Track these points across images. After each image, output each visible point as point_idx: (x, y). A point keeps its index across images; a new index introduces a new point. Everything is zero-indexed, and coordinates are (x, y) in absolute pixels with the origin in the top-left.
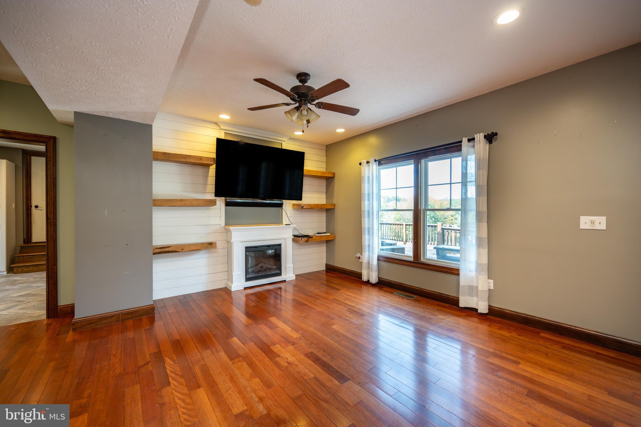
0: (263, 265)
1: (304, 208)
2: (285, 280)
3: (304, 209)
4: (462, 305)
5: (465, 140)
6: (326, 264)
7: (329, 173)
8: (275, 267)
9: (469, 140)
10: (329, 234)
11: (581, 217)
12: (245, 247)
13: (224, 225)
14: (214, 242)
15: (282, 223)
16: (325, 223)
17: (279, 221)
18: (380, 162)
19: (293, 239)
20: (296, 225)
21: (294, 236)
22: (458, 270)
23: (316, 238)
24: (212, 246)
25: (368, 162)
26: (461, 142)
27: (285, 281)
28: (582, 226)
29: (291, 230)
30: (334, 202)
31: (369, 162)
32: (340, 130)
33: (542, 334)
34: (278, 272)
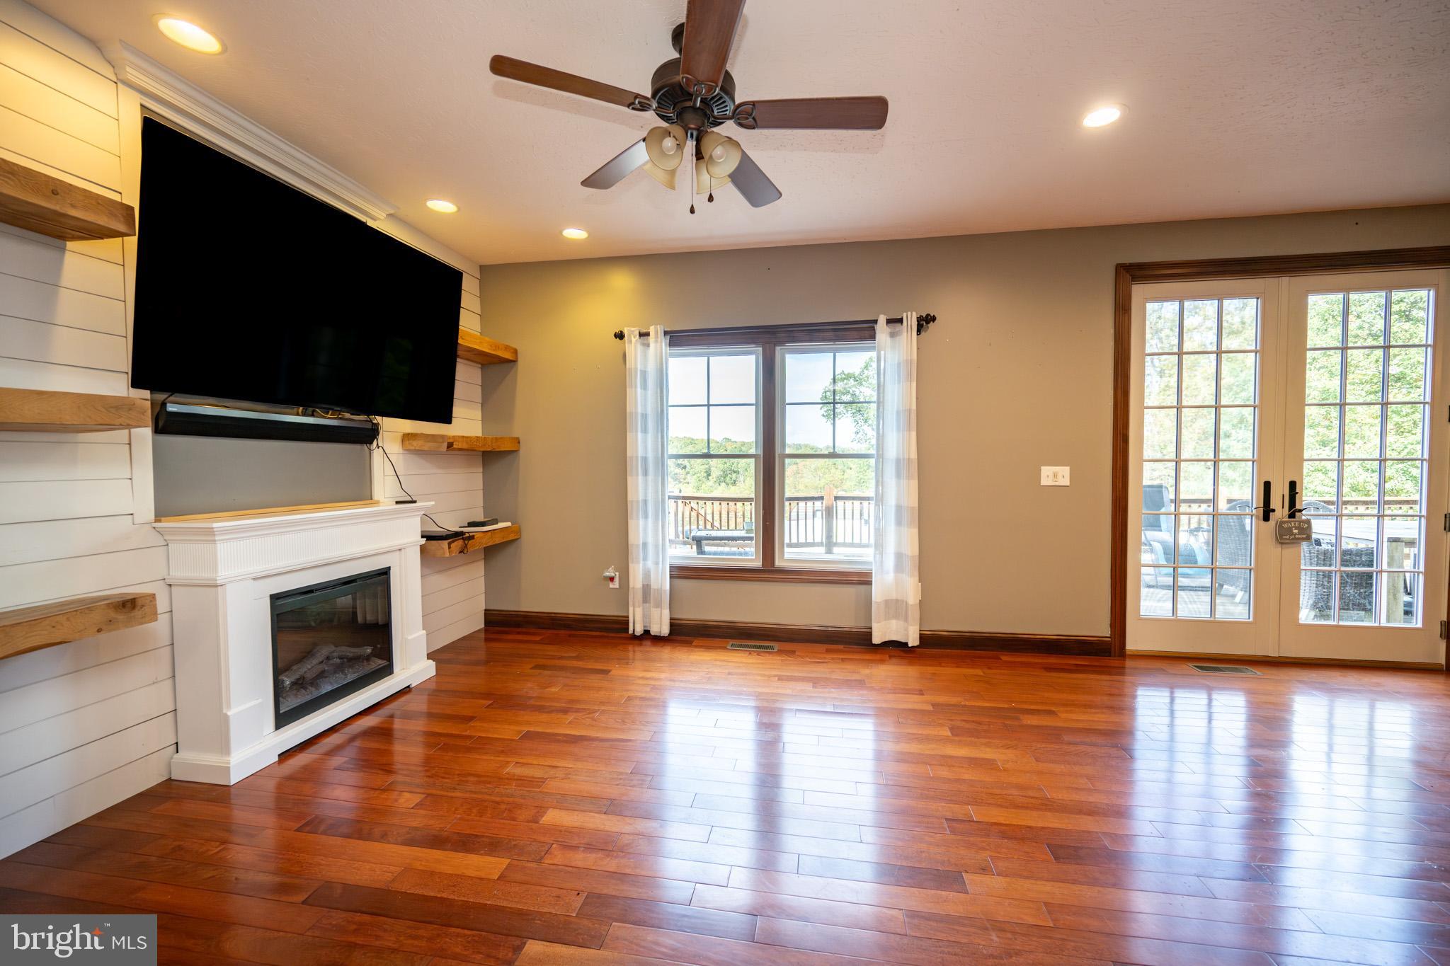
0: (333, 652)
1: (455, 446)
2: (408, 687)
3: (455, 449)
4: (877, 640)
5: (882, 319)
6: (485, 610)
7: (507, 348)
8: (369, 650)
9: (889, 322)
10: (509, 524)
11: (1042, 467)
12: (271, 596)
13: (152, 516)
14: (144, 596)
15: (372, 499)
16: (481, 492)
17: (360, 491)
18: (677, 339)
19: (423, 549)
20: (433, 503)
21: (429, 537)
22: (869, 574)
23: (481, 538)
24: (137, 613)
25: (644, 335)
26: (876, 322)
27: (407, 690)
28: (1044, 482)
29: (418, 520)
30: (516, 433)
31: (647, 334)
32: (574, 234)
33: (1004, 658)
34: (382, 663)
